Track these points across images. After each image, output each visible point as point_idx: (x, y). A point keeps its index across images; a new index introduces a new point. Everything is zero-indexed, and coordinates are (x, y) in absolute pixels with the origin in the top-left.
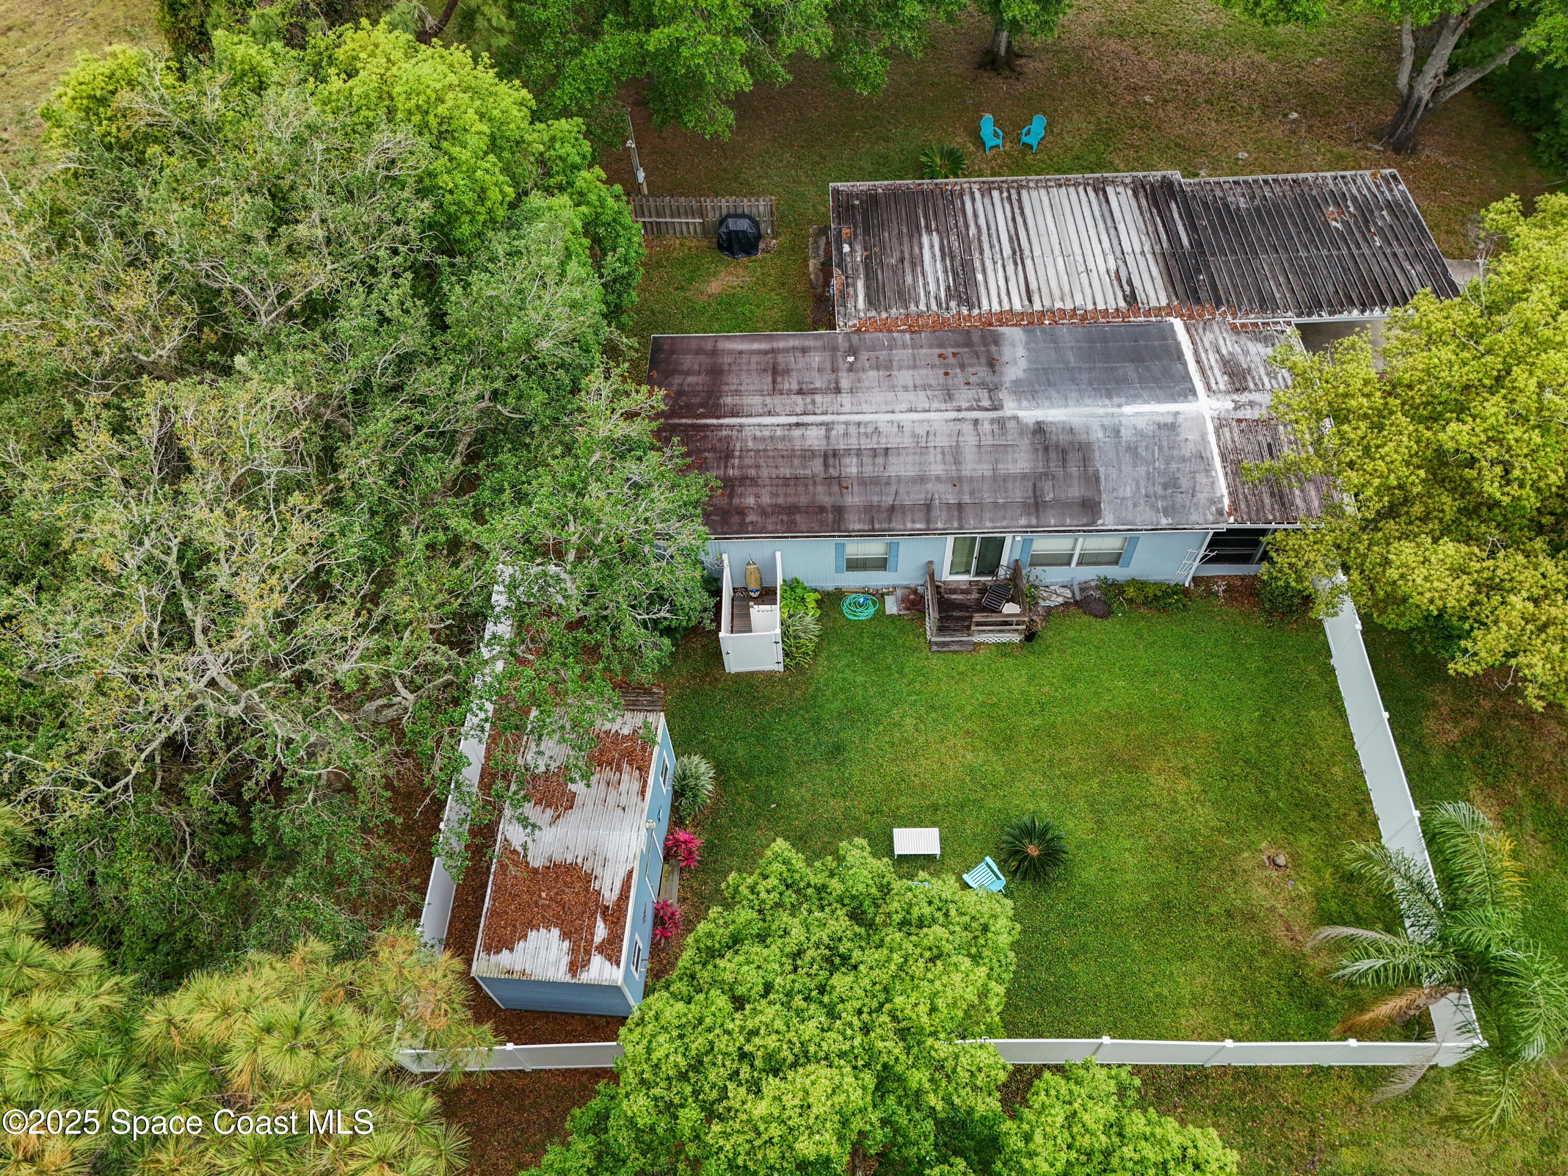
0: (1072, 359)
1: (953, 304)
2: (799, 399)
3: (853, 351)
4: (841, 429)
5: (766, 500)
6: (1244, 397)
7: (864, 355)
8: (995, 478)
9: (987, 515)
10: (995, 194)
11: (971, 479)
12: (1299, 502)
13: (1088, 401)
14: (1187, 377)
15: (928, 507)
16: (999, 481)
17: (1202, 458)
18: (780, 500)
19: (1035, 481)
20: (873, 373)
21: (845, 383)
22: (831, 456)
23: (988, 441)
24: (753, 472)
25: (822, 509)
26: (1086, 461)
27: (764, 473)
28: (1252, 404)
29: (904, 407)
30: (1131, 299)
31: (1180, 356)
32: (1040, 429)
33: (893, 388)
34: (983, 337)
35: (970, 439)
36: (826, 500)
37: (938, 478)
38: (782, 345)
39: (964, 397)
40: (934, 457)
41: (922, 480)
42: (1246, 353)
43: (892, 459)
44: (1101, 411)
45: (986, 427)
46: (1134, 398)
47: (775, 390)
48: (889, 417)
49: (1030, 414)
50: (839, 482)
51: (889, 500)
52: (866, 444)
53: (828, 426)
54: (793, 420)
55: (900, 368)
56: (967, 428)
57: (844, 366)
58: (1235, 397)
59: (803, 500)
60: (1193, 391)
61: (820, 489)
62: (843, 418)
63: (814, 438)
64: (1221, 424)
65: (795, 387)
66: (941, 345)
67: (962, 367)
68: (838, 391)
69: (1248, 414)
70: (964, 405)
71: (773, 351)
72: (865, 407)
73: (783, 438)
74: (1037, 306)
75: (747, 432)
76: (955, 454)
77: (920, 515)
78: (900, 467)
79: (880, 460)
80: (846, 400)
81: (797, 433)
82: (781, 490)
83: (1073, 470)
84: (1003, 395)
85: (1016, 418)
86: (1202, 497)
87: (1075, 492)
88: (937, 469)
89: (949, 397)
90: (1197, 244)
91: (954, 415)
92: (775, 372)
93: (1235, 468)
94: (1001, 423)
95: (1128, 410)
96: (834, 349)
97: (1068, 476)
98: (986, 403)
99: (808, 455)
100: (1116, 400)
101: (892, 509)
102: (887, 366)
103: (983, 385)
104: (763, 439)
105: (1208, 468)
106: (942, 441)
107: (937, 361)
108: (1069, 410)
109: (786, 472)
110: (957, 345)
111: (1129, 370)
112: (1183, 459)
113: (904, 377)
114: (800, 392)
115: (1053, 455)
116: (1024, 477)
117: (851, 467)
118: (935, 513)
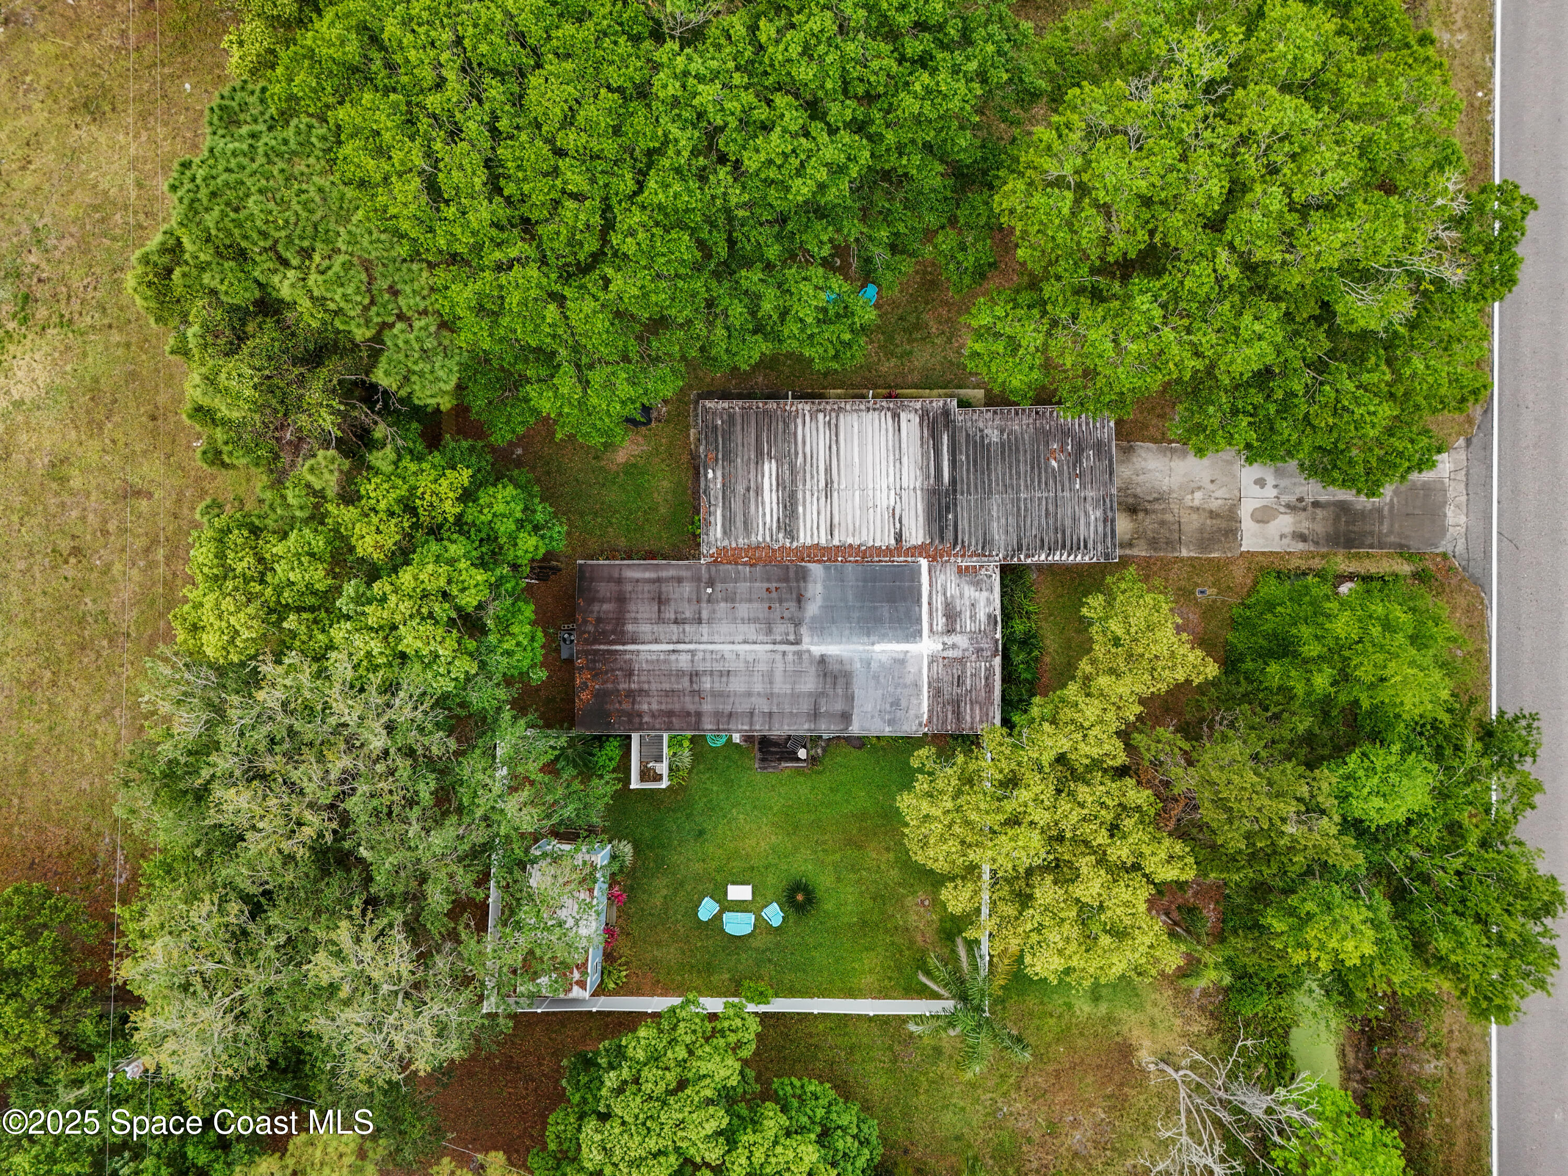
0: (850, 597)
1: (781, 536)
2: (674, 628)
3: (711, 583)
4: (700, 655)
5: (655, 707)
6: (949, 640)
7: (719, 586)
8: (792, 695)
9: (786, 721)
10: (821, 416)
11: (778, 695)
12: (968, 718)
13: (855, 639)
14: (919, 620)
15: (752, 714)
16: (795, 697)
17: (917, 685)
18: (663, 707)
19: (816, 697)
20: (723, 605)
21: (705, 615)
22: (694, 675)
23: (790, 668)
24: (646, 686)
25: (688, 714)
26: (848, 684)
27: (654, 687)
28: (954, 646)
29: (740, 638)
30: (899, 537)
31: (919, 601)
32: (823, 660)
33: (734, 620)
34: (797, 572)
35: (780, 666)
36: (691, 708)
37: (759, 694)
38: (664, 574)
39: (780, 629)
40: (757, 678)
41: (749, 694)
42: (962, 596)
43: (732, 679)
44: (861, 648)
45: (790, 657)
46: (883, 638)
47: (660, 620)
48: (731, 647)
49: (818, 650)
50: (698, 694)
51: (728, 708)
52: (717, 667)
53: (693, 653)
54: (671, 647)
55: (741, 601)
56: (779, 657)
57: (705, 598)
58: (946, 639)
59: (677, 707)
60: (920, 632)
61: (687, 699)
62: (702, 647)
63: (683, 662)
64: (933, 660)
65: (673, 616)
66: (769, 580)
67: (781, 601)
68: (700, 621)
69: (950, 654)
70: (779, 638)
71: (658, 580)
72: (716, 638)
73: (665, 661)
74: (836, 542)
75: (642, 657)
76: (769, 677)
77: (747, 720)
78: (737, 685)
79: (724, 679)
80: (704, 629)
81: (673, 657)
82: (664, 700)
83: (840, 691)
84: (804, 630)
85: (809, 651)
86: (912, 712)
87: (839, 707)
88: (758, 687)
89: (769, 631)
90: (953, 481)
91: (770, 647)
92: (660, 602)
93: (937, 692)
94: (799, 654)
95: (878, 647)
96: (699, 579)
97: (836, 695)
98: (792, 638)
99: (680, 674)
100: (872, 638)
101: (730, 715)
102: (730, 598)
103: (791, 619)
104: (652, 662)
105: (919, 694)
106: (763, 667)
107: (765, 595)
108: (842, 647)
109: (667, 686)
110: (779, 580)
111: (885, 610)
112: (905, 686)
113: (743, 609)
114: (676, 622)
115: (828, 680)
116: (810, 694)
117: (707, 684)
118: (756, 718)
